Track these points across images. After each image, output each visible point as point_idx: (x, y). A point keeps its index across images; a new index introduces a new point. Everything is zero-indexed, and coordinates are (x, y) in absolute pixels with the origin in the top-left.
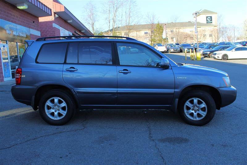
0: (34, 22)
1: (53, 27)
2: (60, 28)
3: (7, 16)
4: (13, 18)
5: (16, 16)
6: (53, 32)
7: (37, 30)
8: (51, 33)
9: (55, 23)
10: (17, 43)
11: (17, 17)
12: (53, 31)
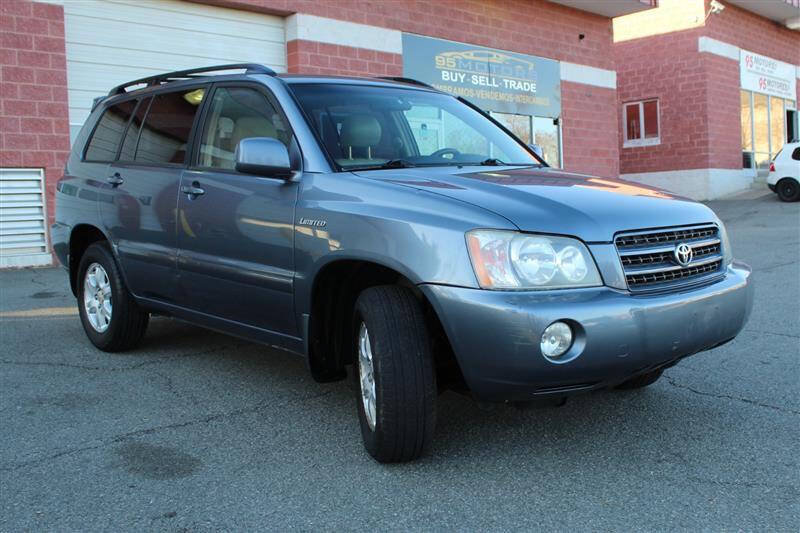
0: (582, 37)
1: (701, 50)
2: (743, 56)
3: (451, 24)
4: (478, 30)
5: (493, 20)
6: (702, 70)
7: (601, 65)
8: (693, 75)
9: (709, 35)
10: (531, 117)
11: (498, 24)
12: (700, 69)
